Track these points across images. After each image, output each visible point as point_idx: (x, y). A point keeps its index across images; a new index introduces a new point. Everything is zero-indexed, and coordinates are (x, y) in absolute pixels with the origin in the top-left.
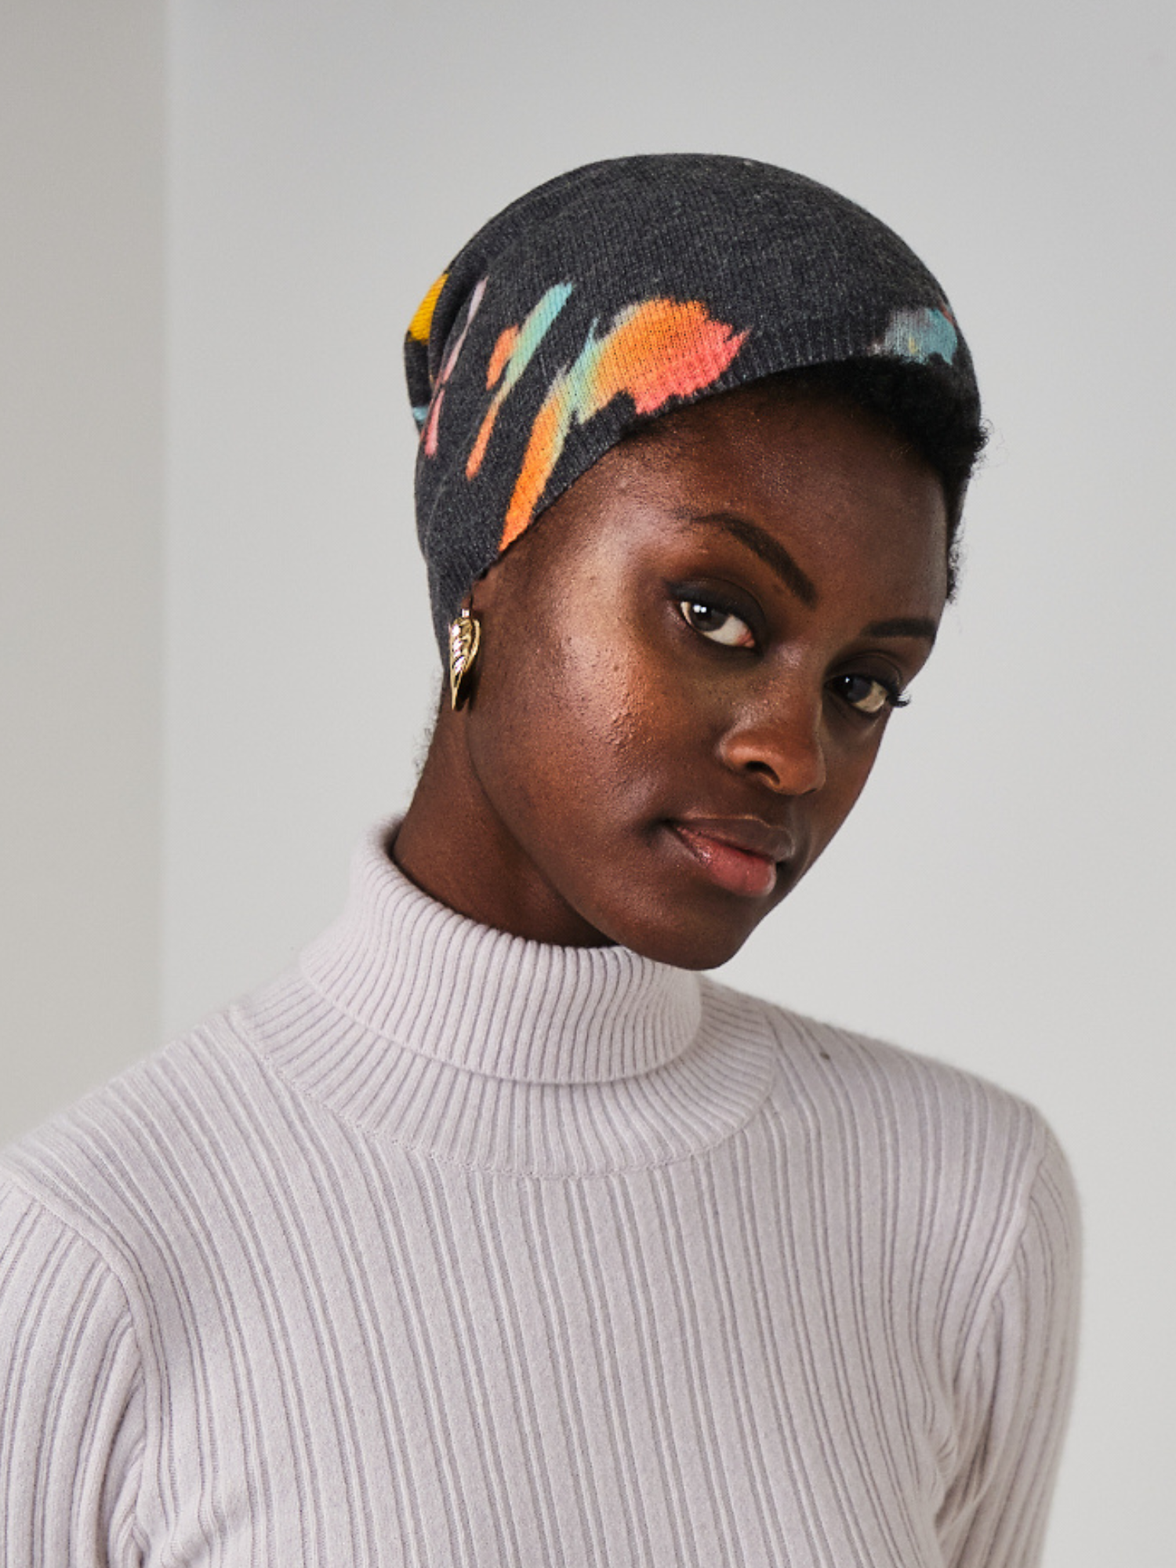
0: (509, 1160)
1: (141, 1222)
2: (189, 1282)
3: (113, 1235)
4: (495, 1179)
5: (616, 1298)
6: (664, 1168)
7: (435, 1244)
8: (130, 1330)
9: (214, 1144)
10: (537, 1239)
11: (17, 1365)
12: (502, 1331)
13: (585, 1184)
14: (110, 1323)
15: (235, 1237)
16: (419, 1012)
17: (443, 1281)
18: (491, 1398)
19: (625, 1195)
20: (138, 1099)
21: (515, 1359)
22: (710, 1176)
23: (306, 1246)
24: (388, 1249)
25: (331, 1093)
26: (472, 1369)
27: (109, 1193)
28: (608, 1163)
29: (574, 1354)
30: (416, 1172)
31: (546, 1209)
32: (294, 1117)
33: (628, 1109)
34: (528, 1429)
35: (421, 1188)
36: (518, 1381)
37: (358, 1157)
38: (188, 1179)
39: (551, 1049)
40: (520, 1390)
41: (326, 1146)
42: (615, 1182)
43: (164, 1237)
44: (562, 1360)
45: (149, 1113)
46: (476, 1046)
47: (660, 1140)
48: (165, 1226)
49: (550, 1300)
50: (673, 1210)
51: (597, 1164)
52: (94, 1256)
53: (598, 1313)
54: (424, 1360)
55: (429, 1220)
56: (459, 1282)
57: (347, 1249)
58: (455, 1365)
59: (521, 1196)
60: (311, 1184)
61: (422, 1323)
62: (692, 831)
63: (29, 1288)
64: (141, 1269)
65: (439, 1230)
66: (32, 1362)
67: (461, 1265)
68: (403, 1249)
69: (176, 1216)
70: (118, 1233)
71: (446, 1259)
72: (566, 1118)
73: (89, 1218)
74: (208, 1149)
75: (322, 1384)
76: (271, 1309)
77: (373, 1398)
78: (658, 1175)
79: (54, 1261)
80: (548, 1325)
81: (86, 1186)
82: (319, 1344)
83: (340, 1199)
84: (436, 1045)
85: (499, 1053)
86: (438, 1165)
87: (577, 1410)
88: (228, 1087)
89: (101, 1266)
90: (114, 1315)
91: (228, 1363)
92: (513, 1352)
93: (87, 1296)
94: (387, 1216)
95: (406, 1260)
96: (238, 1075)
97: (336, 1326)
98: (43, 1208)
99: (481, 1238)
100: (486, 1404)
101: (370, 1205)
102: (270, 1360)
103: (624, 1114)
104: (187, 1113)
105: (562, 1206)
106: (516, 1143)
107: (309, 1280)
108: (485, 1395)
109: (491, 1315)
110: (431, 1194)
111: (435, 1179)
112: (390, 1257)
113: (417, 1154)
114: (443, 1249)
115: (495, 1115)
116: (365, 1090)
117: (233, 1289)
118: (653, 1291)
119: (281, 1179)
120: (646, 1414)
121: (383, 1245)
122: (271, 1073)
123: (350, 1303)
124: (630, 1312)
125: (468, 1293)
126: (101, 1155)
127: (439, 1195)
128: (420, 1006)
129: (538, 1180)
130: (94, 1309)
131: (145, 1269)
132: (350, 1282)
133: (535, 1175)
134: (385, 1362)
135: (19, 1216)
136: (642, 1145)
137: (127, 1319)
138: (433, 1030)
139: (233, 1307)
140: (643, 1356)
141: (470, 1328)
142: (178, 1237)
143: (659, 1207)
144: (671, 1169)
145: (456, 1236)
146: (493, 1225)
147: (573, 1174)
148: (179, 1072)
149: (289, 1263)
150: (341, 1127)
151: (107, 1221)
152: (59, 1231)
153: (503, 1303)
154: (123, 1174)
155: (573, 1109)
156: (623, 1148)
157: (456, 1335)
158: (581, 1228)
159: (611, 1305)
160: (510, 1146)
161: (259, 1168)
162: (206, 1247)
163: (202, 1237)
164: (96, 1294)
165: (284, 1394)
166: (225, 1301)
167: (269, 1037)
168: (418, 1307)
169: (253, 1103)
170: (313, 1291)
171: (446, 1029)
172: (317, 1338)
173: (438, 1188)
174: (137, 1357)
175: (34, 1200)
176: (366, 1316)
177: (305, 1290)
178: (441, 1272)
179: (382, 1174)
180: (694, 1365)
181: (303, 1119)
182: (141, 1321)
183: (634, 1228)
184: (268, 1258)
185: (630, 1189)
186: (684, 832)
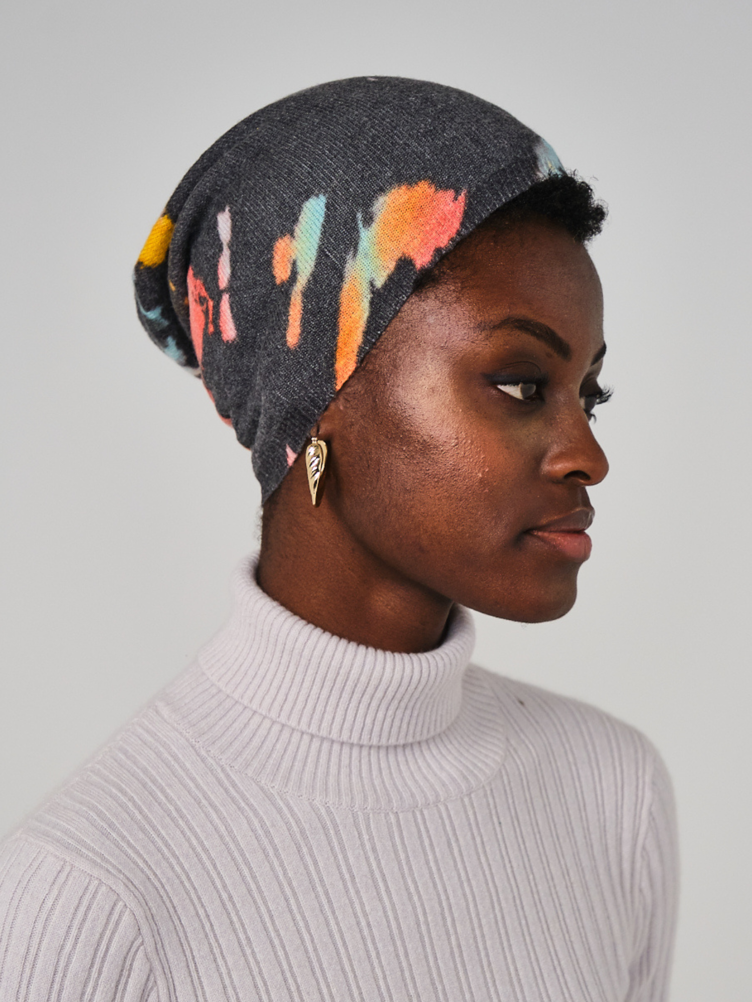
0: (378, 800)
1: (142, 871)
2: (180, 911)
3: (126, 881)
4: (371, 815)
5: (454, 892)
6: (469, 795)
7: (339, 867)
8: (142, 948)
9: (178, 810)
10: (402, 856)
11: (58, 979)
12: (389, 926)
13: (426, 812)
14: (128, 944)
15: (206, 876)
16: (306, 704)
17: (347, 891)
18: (387, 973)
19: (449, 816)
20: (115, 779)
21: (399, 943)
22: (493, 798)
23: (254, 878)
24: (309, 874)
25: (248, 765)
26: (373, 954)
27: (117, 852)
28: (437, 796)
29: (434, 935)
30: (319, 817)
31: (405, 833)
32: (227, 783)
33: (438, 757)
34: (412, 992)
35: (324, 827)
36: (402, 958)
37: (280, 811)
38: (167, 837)
39: (397, 723)
40: (404, 964)
41: (255, 804)
42: (443, 809)
43: (159, 880)
44: (426, 939)
45: (128, 790)
46: (347, 725)
47: (465, 777)
48: (158, 872)
49: (416, 898)
50: (477, 824)
51: (431, 799)
52: (115, 897)
53: (445, 904)
54: (342, 951)
55: (332, 849)
56: (357, 892)
57: (281, 877)
58: (362, 953)
59: (389, 826)
60: (251, 833)
61: (338, 924)
62: (543, 531)
63: (67, 922)
64: (147, 904)
65: (340, 857)
66: (69, 975)
67: (357, 880)
68: (318, 872)
69: (164, 864)
70: (128, 878)
71: (347, 876)
72: (403, 768)
73: (107, 870)
74: (175, 814)
75: (280, 976)
76: (237, 925)
77: (314, 983)
78: (466, 800)
79: (85, 903)
80: (416, 916)
81: (101, 848)
82: (273, 946)
83: (271, 842)
84: (320, 725)
85: (363, 729)
86: (332, 810)
87: (440, 975)
88: (176, 766)
89: (121, 904)
90: (131, 938)
91: (214, 965)
92: (397, 938)
93: (111, 926)
94: (305, 850)
95: (321, 880)
96: (180, 756)
97: (282, 933)
98: (72, 866)
99: (367, 859)
100: (385, 978)
101: (293, 844)
102: (242, 961)
103: (437, 760)
104: (154, 788)
105: (414, 829)
106: (378, 788)
107: (260, 902)
108: (383, 972)
109: (381, 913)
110: (332, 832)
111: (333, 821)
112: (311, 881)
113: (317, 802)
114: (344, 869)
115: (360, 770)
116: (271, 761)
117: (210, 913)
118: (473, 883)
119: (230, 832)
120: (479, 970)
121: (305, 872)
122: (203, 753)
123: (289, 916)
124: (462, 901)
125: (364, 899)
126: (105, 826)
127: (337, 832)
128: (307, 701)
129: (397, 812)
130: (117, 934)
131: (150, 904)
132: (287, 900)
133: (395, 810)
134: (318, 956)
135: (55, 874)
136: (453, 780)
137: (140, 940)
138: (317, 717)
139: (211, 925)
140: (473, 930)
141: (369, 925)
142: (168, 879)
143: (470, 824)
144: (473, 795)
145: (352, 860)
146: (374, 850)
147: (417, 807)
148: (137, 756)
149: (245, 890)
150: (262, 789)
151: (120, 871)
152: (87, 881)
153: (387, 903)
154: (123, 838)
155: (407, 761)
156: (444, 785)
157: (361, 931)
158: (427, 843)
159: (451, 897)
160: (375, 791)
161: (213, 825)
162: (187, 884)
163: (184, 878)
164: (117, 923)
165: (256, 986)
166: (205, 921)
167: (194, 725)
168: (333, 913)
169: (197, 777)
170: (263, 909)
171: (326, 715)
172: (271, 942)
173: (335, 826)
174: (148, 966)
175: (65, 862)
176: (301, 924)
177: (258, 909)
178: (345, 886)
179: (298, 821)
180: (502, 931)
181: (234, 785)
182: (149, 941)
183: (457, 840)
184: (230, 888)
185: (452, 813)
186: (540, 534)
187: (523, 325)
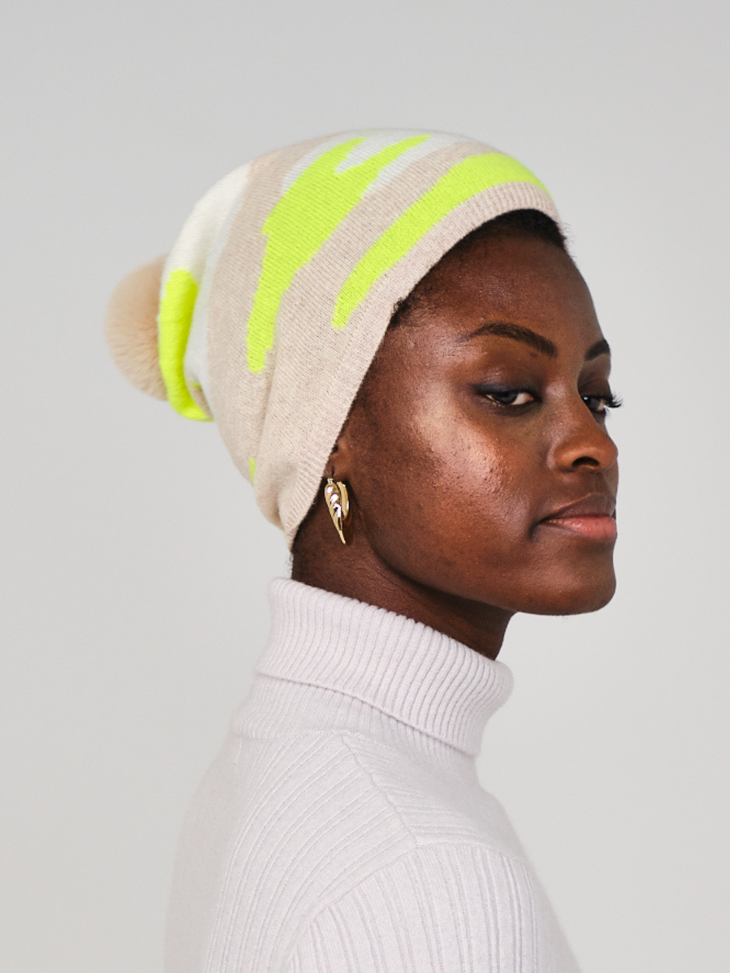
62: (558, 518)
186: (555, 521)
187: (499, 329)
